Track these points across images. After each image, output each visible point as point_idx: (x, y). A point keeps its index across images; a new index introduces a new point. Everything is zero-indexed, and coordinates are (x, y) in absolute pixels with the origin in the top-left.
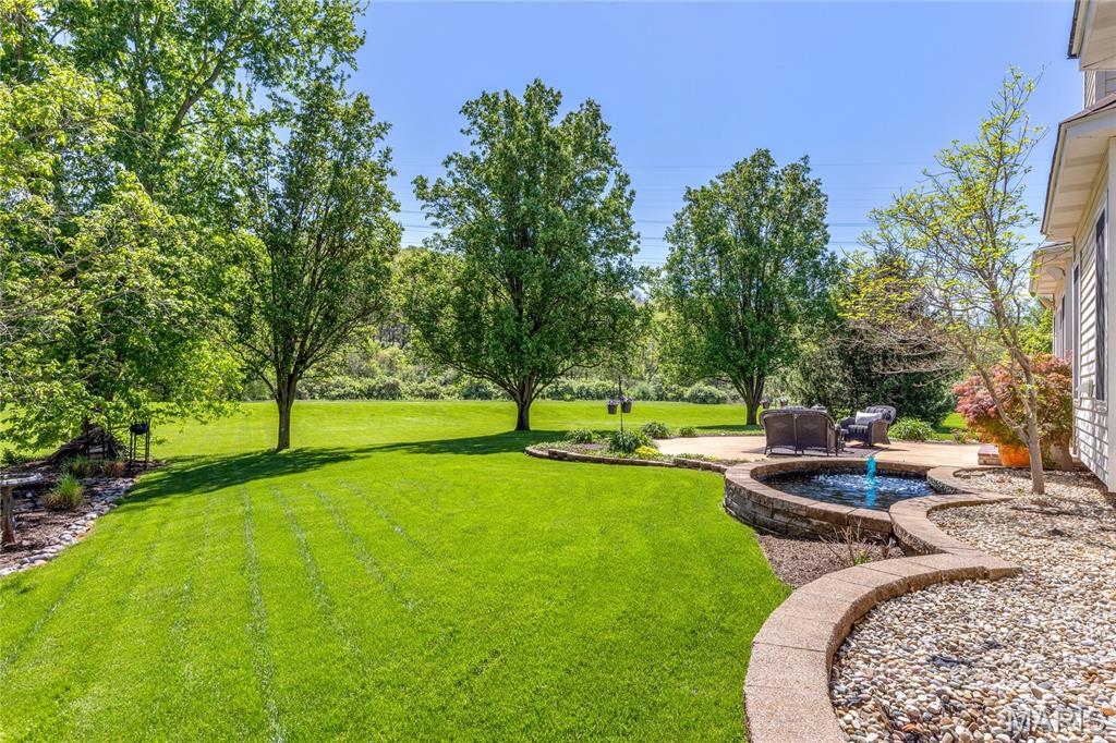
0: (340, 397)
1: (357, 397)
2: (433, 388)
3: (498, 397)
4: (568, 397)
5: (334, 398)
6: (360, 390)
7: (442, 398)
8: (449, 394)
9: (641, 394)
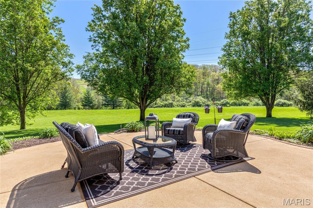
0: (156, 107)
1: (161, 107)
2: (184, 104)
3: (203, 106)
4: (228, 105)
5: (155, 108)
6: (162, 105)
7: (186, 107)
8: (188, 105)
9: (256, 104)
